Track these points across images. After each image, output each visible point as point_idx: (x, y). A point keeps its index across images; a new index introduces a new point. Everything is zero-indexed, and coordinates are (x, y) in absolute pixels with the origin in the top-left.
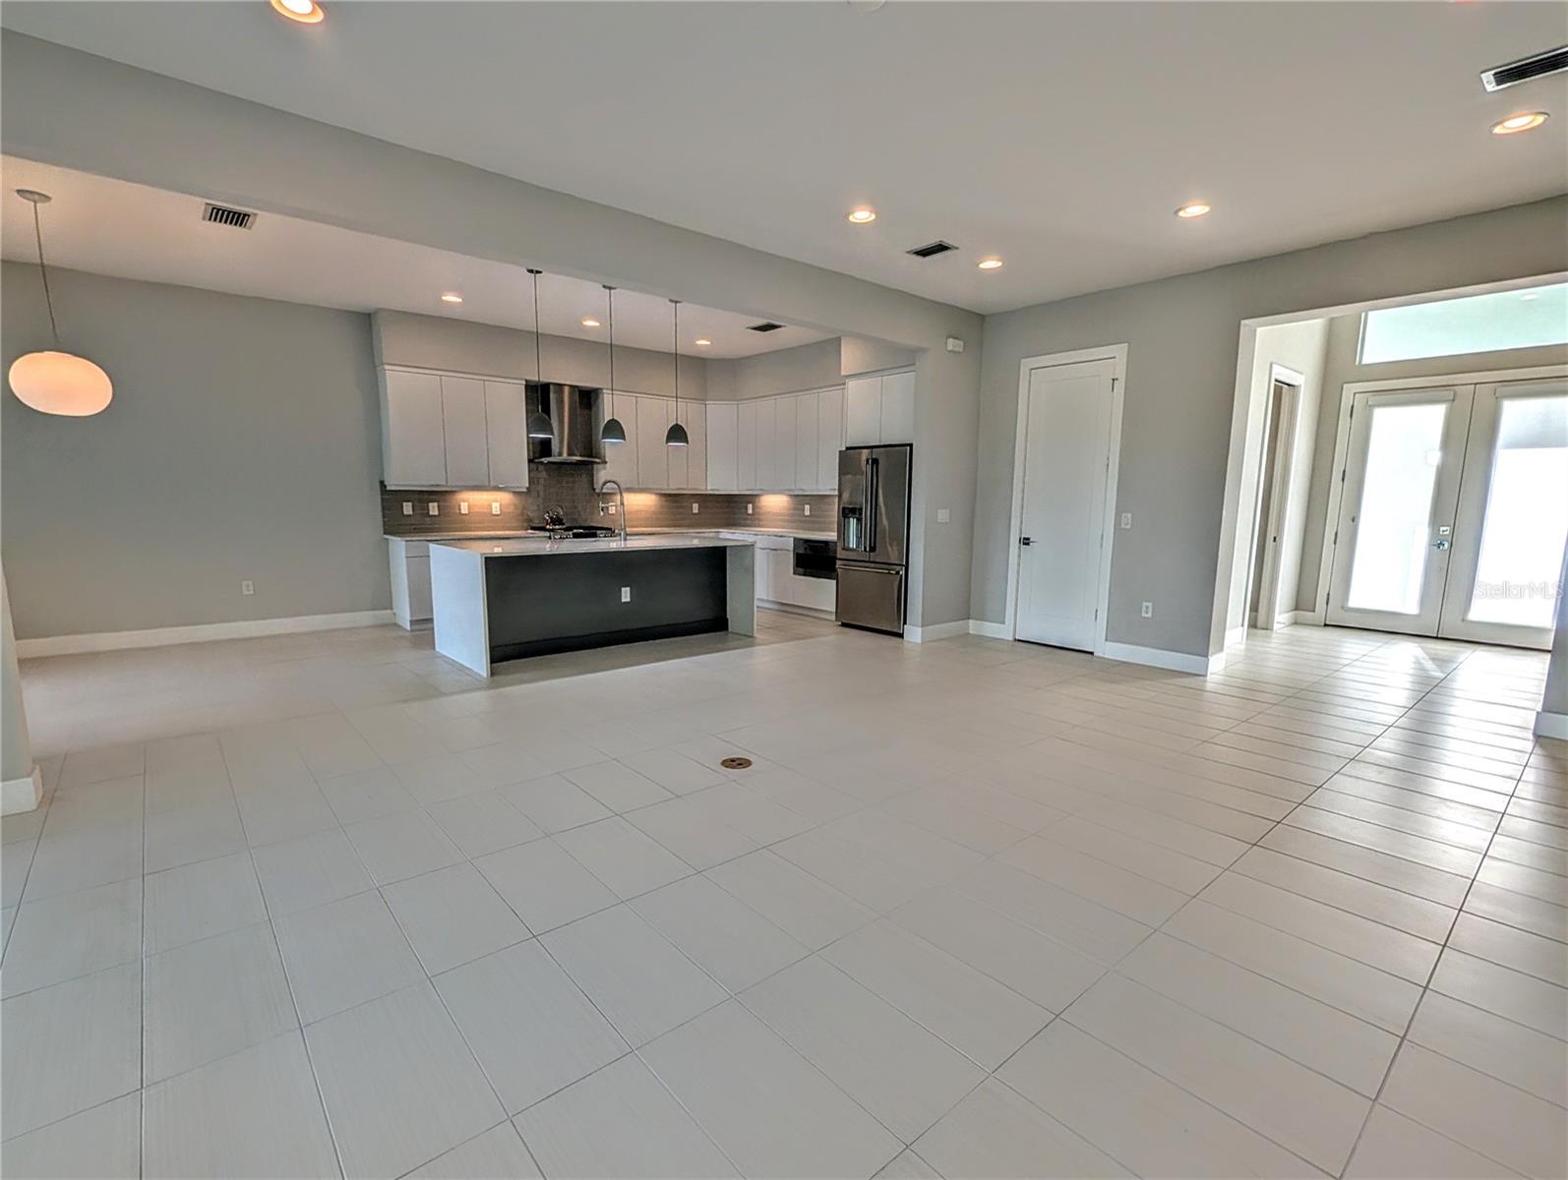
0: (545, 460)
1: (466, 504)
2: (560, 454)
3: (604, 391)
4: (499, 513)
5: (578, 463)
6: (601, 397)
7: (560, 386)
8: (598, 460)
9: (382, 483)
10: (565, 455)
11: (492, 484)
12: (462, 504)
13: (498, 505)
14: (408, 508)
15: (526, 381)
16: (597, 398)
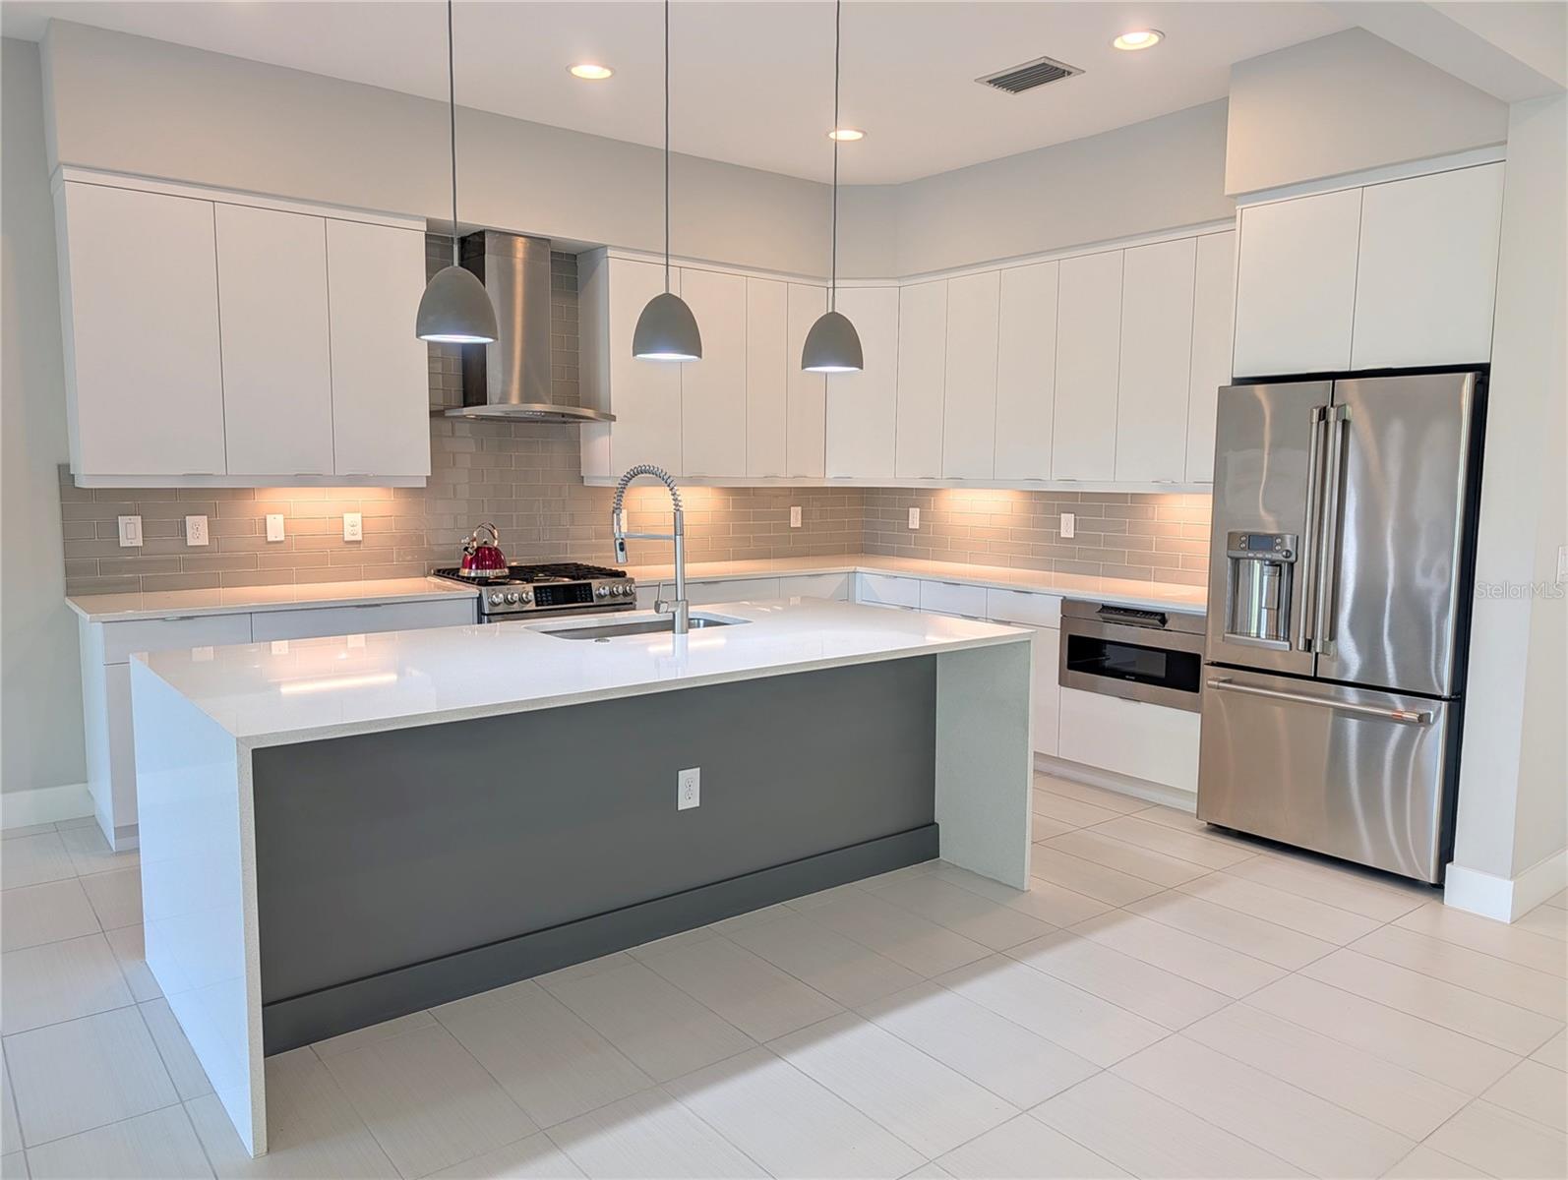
0: (471, 411)
1: (280, 518)
2: (504, 399)
3: (610, 253)
4: (359, 537)
5: (546, 419)
6: (602, 263)
7: (507, 236)
8: (589, 413)
9: (65, 473)
10: (515, 400)
11: (341, 471)
12: (270, 518)
13: (356, 518)
14: (131, 531)
15: (429, 221)
16: (593, 268)
